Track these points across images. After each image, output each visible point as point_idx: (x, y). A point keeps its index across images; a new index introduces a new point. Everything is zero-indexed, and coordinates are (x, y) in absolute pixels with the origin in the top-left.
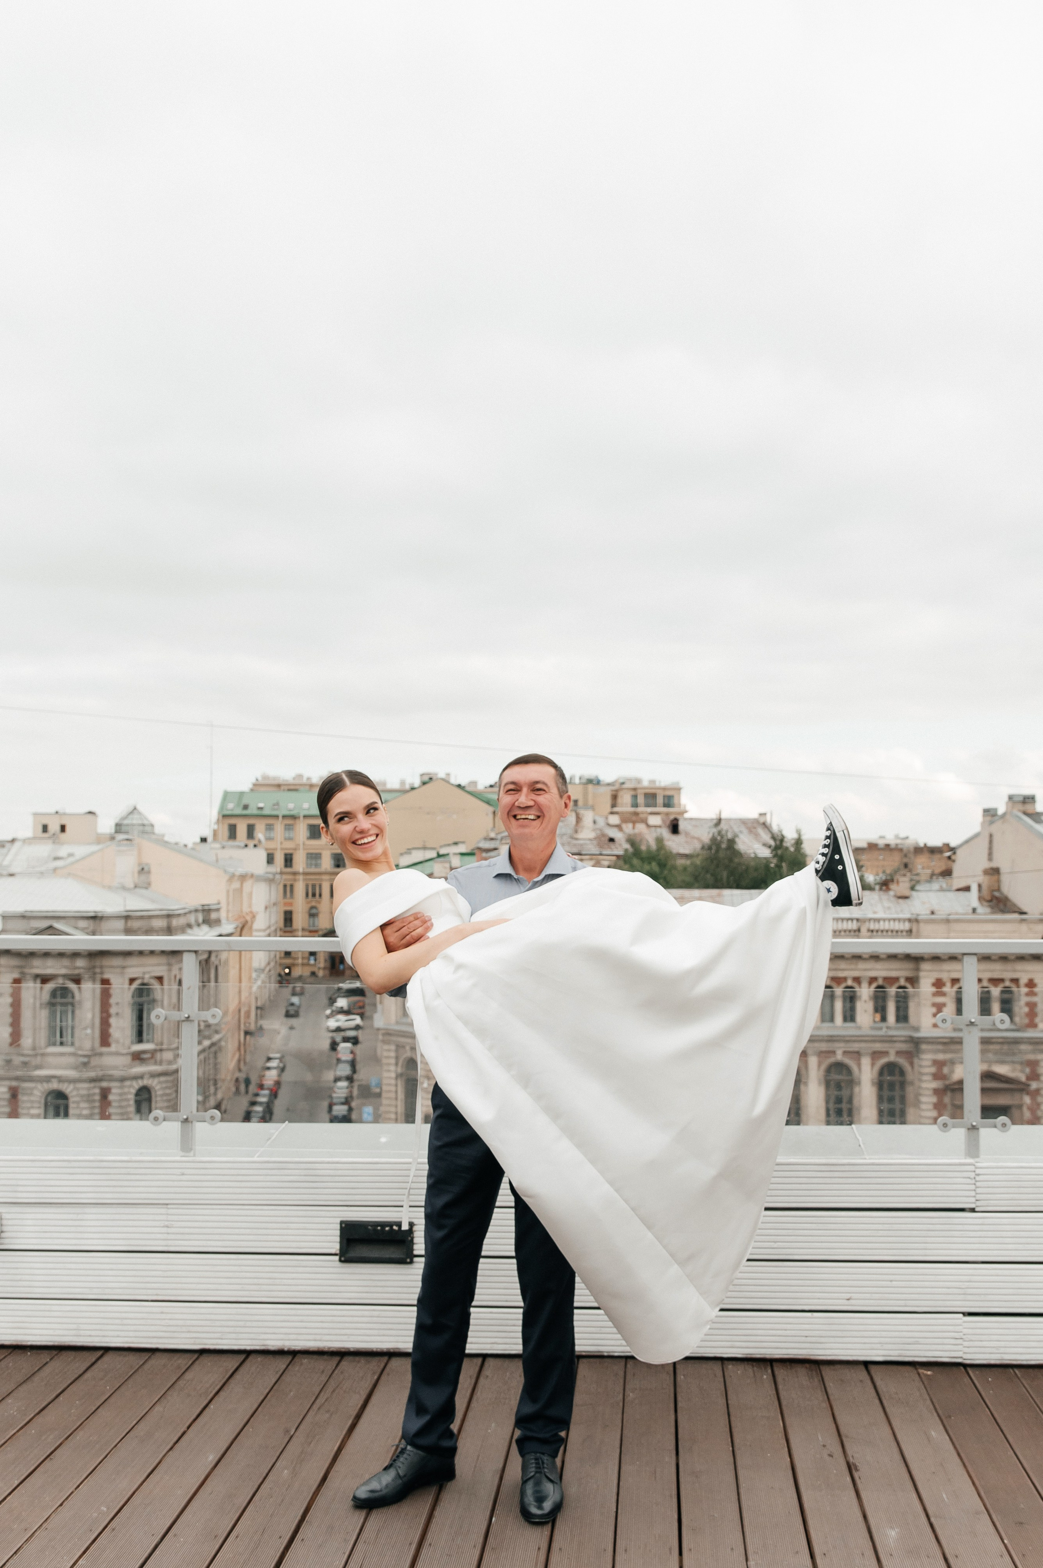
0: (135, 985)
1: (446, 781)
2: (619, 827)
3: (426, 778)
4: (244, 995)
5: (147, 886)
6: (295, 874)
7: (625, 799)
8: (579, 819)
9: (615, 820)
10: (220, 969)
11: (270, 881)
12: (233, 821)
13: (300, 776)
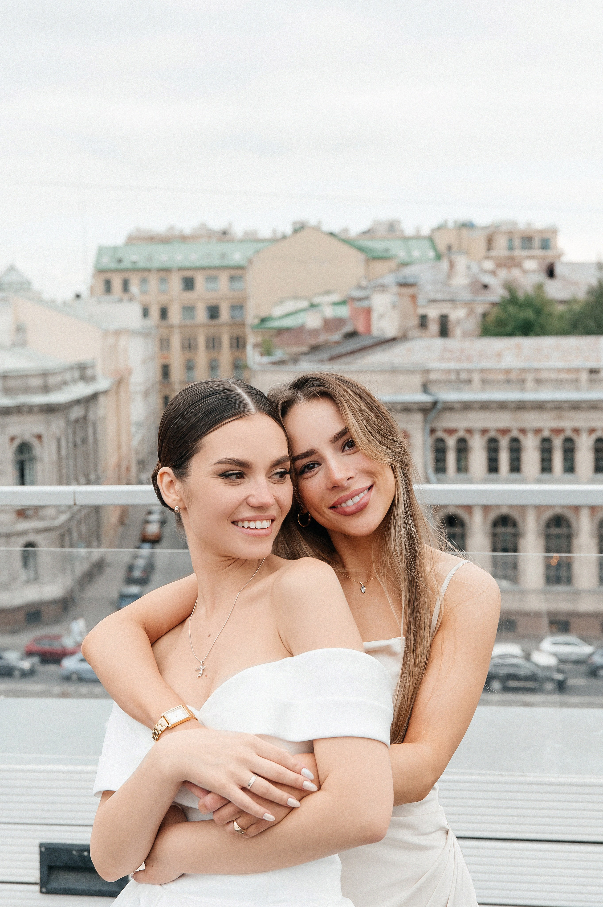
0: (17, 443)
1: (317, 229)
2: (493, 273)
3: (297, 226)
4: (124, 450)
5: (24, 344)
6: (171, 327)
7: (501, 243)
8: (452, 265)
9: (489, 265)
10: (99, 427)
11: (145, 334)
12: (108, 275)
13: (172, 228)
